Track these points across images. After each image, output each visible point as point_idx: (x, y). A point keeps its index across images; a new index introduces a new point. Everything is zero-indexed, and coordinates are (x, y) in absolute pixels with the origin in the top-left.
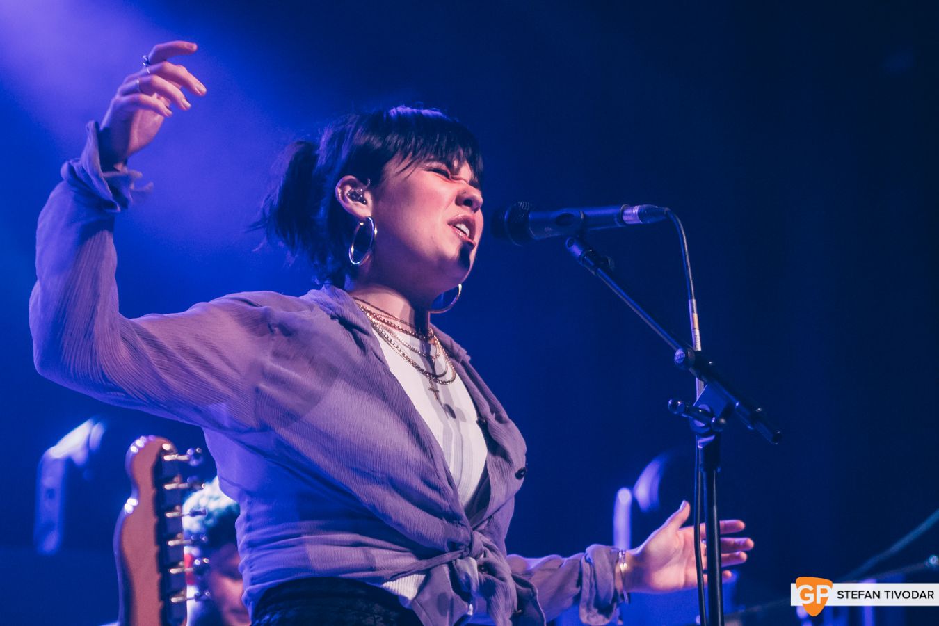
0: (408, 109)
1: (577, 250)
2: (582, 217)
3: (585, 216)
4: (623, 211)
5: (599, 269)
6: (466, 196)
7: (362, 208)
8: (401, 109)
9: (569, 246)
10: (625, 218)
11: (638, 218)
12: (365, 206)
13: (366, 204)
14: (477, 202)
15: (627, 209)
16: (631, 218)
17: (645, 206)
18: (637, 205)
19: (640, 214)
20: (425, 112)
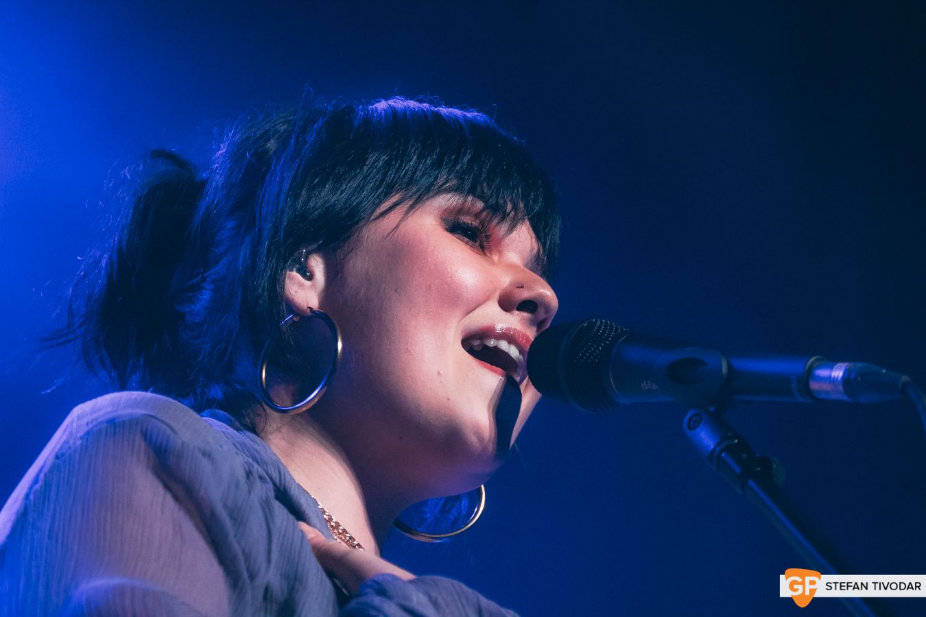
0: (412, 104)
1: (706, 438)
2: (725, 369)
3: (730, 367)
4: (811, 369)
5: (751, 483)
6: (525, 294)
7: (301, 285)
8: (399, 103)
9: (690, 428)
10: (814, 386)
11: (841, 388)
12: (307, 283)
13: (310, 277)
14: (547, 309)
15: (819, 367)
16: (826, 387)
17: (859, 365)
18: (843, 361)
19: (846, 380)
20: (444, 110)
